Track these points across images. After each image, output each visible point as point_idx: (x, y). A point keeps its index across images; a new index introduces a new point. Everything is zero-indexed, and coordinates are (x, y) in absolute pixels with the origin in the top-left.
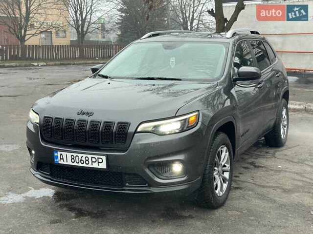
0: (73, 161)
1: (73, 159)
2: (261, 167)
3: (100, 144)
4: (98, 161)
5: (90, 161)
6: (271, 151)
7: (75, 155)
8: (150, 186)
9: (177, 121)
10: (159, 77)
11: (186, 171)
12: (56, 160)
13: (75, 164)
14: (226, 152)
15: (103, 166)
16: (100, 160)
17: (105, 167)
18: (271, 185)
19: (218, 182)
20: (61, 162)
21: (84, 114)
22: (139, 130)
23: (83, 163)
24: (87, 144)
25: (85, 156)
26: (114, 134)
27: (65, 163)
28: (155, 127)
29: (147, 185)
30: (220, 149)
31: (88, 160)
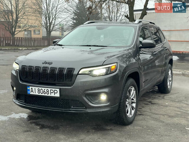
0: (39, 92)
1: (39, 91)
2: (155, 104)
3: (56, 82)
4: (54, 92)
5: (49, 92)
6: (162, 95)
7: (40, 88)
8: (86, 108)
9: (103, 68)
10: (94, 45)
11: (109, 100)
12: (28, 92)
13: (40, 94)
14: (134, 91)
15: (58, 95)
16: (56, 92)
17: (59, 96)
18: (161, 113)
19: (129, 108)
20: (32, 93)
21: (46, 63)
22: (80, 73)
23: (45, 94)
24: (48, 82)
25: (46, 89)
26: (65, 75)
27: (34, 94)
28: (90, 71)
29: (84, 107)
30: (130, 88)
31: (48, 92)
